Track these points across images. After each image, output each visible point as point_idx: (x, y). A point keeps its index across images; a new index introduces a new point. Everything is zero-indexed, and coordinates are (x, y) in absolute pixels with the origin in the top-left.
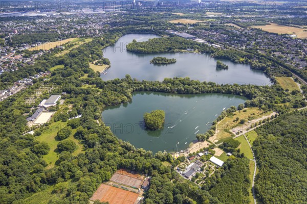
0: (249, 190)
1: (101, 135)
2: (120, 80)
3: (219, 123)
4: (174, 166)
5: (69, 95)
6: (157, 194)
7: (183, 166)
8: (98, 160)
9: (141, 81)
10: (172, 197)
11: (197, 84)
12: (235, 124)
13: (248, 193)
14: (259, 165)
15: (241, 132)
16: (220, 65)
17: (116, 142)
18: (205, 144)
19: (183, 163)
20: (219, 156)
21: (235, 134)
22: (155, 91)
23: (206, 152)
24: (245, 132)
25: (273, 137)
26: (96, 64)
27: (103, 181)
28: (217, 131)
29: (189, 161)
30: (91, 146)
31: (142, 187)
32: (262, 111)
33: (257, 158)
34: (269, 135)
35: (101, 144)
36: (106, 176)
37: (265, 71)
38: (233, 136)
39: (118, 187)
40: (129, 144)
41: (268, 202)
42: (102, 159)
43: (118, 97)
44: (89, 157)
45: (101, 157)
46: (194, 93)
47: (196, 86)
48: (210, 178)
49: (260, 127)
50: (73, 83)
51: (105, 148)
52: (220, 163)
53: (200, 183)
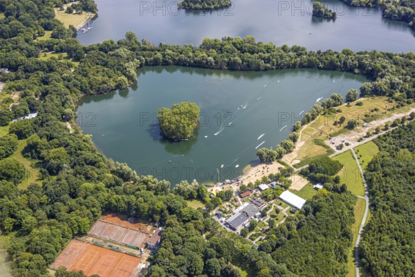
0: (349, 252)
1: (73, 150)
2: (116, 43)
3: (305, 127)
4: (209, 209)
5: (13, 74)
6: (173, 257)
7: (228, 209)
8: (67, 196)
9: (157, 46)
10: (201, 264)
11: (268, 50)
12: (337, 129)
13: (345, 257)
14: (373, 206)
15: (347, 144)
16: (320, 12)
17: (102, 163)
18: (274, 168)
19: (227, 203)
20: (298, 189)
21: (334, 149)
22: (184, 65)
23: (274, 183)
24: (353, 145)
25: (410, 154)
26: (69, 11)
27: (74, 235)
28: (299, 144)
29: (239, 199)
30: (53, 171)
31: (147, 246)
32: (394, 103)
33: (372, 194)
34: (402, 150)
35: (72, 167)
36: (79, 226)
37: (411, 23)
38: (330, 151)
39: (102, 247)
40: (126, 168)
41: (381, 272)
42: (73, 195)
43: (110, 77)
44: (48, 190)
45: (72, 190)
46: (262, 68)
47: (267, 55)
48: (276, 230)
49: (384, 136)
50: (22, 49)
51: (80, 174)
52: (299, 202)
53: (257, 240)
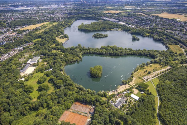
0: (156, 115)
1: (64, 81)
2: (75, 47)
3: (135, 73)
4: (109, 100)
5: (44, 57)
6: (99, 117)
7: (114, 100)
8: (63, 96)
9: (87, 48)
10: (108, 119)
11: (121, 49)
12: (145, 74)
13: (155, 117)
14: (161, 99)
15: (149, 79)
16: (135, 38)
17: (74, 85)
18: (127, 87)
19: (114, 98)
20: (136, 93)
21: (145, 80)
22: (96, 54)
23: (128, 91)
24: (151, 79)
25: (169, 82)
26: (60, 38)
27: (66, 109)
28: (134, 79)
29: (118, 97)
30: (59, 87)
31: (90, 113)
32: (161, 66)
33: (160, 95)
34: (166, 81)
35: (65, 86)
36: (68, 106)
37: (162, 41)
38: (144, 81)
39: (75, 113)
40: (81, 86)
41: (167, 123)
42: (65, 95)
43: (74, 58)
44: (57, 94)
45: (65, 94)
46: (120, 55)
47: (121, 51)
48: (131, 107)
49: (160, 76)
50: (47, 49)
51: (67, 89)
52: (137, 98)
53: (125, 111)
